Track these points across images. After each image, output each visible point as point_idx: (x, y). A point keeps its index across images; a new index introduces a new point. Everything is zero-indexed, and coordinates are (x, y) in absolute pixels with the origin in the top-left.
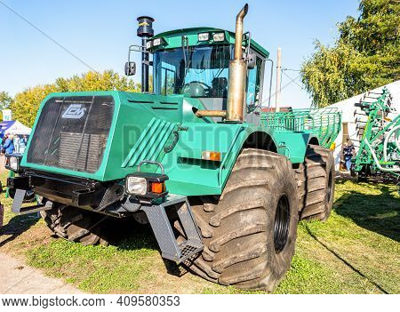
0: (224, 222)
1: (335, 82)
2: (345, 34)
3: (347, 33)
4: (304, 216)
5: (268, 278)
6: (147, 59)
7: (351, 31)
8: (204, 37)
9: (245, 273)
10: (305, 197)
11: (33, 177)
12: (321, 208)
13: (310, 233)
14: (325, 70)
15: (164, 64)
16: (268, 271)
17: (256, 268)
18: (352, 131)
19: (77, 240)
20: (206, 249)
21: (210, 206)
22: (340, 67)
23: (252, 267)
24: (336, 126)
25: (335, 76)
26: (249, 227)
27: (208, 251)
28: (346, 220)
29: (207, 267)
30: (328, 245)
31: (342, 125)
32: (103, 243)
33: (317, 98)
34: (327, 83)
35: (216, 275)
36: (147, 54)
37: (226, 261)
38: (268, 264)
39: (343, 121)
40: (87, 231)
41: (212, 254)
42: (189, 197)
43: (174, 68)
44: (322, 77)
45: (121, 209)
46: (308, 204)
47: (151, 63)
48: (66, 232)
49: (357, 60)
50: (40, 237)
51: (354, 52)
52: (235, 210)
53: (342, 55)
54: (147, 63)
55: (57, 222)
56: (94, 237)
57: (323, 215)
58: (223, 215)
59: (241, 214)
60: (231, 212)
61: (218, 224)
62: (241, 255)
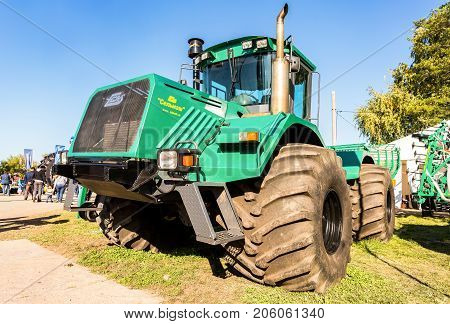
0: (266, 210)
1: (392, 125)
2: (398, 79)
3: (400, 79)
4: (362, 236)
5: (317, 275)
6: (198, 77)
7: (405, 76)
8: (248, 44)
9: (291, 268)
10: (361, 215)
11: (77, 167)
12: (381, 227)
13: (369, 252)
14: (381, 114)
15: (214, 84)
16: (317, 268)
17: (302, 262)
18: (412, 166)
19: (129, 245)
20: (247, 241)
21: (250, 195)
22: (396, 110)
23: (298, 261)
24: (395, 163)
25: (391, 119)
26: (292, 214)
27: (251, 245)
28: (409, 243)
29: (250, 263)
30: (390, 262)
31: (401, 163)
32: (154, 249)
33: (373, 140)
34: (382, 126)
35: (260, 272)
36: (198, 74)
37: (269, 254)
38: (316, 259)
39: (401, 158)
40: (136, 235)
41: (255, 247)
42: (227, 184)
43: (224, 88)
44: (377, 120)
45: (157, 193)
46: (365, 222)
47: (201, 82)
48: (117, 237)
49: (413, 103)
50: (96, 244)
51: (409, 95)
52: (277, 196)
53: (396, 100)
54: (198, 81)
55: (110, 226)
56: (143, 242)
57: (383, 235)
58: (264, 203)
59: (284, 200)
60: (272, 198)
61: (259, 213)
62: (285, 246)
